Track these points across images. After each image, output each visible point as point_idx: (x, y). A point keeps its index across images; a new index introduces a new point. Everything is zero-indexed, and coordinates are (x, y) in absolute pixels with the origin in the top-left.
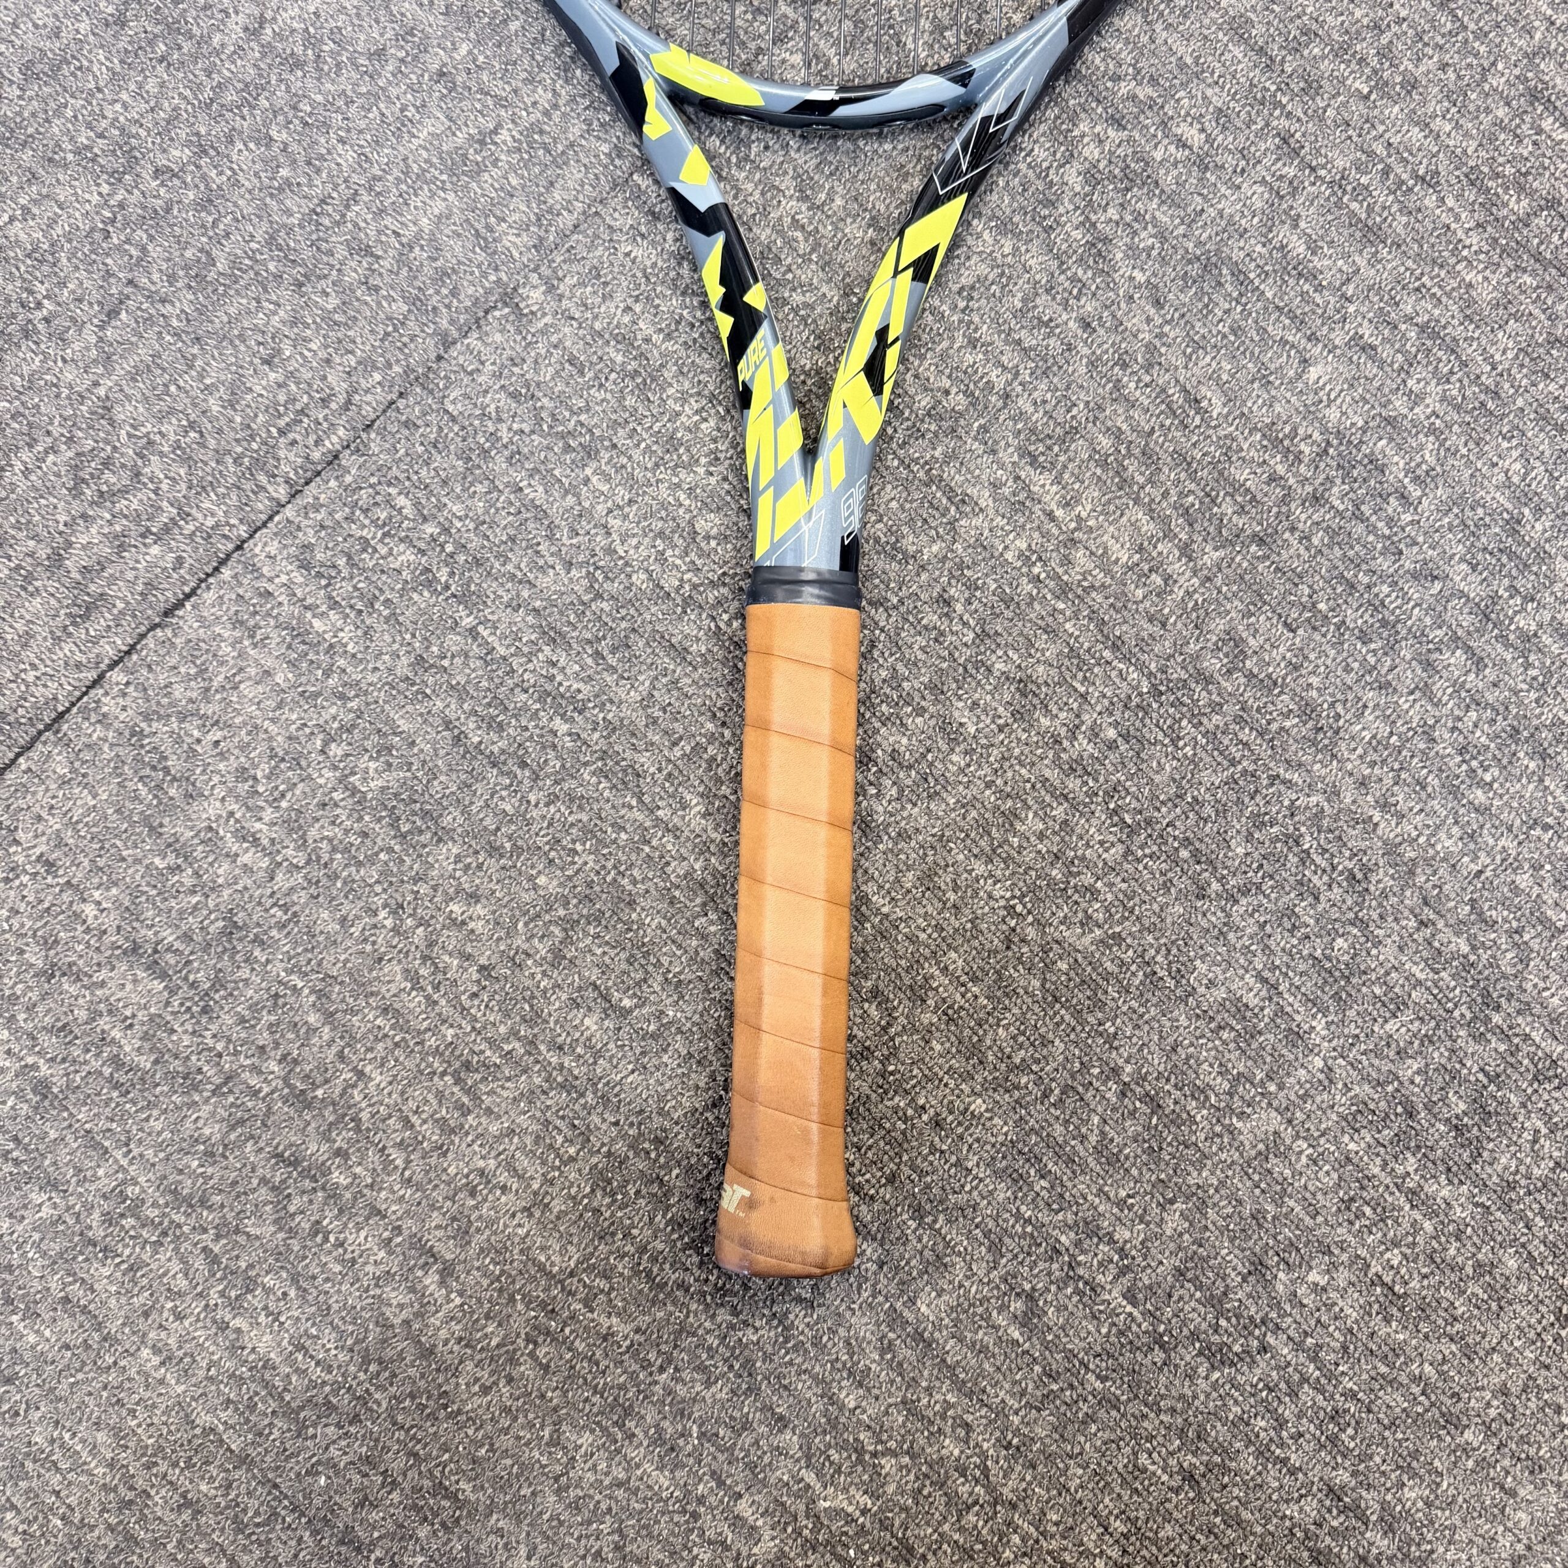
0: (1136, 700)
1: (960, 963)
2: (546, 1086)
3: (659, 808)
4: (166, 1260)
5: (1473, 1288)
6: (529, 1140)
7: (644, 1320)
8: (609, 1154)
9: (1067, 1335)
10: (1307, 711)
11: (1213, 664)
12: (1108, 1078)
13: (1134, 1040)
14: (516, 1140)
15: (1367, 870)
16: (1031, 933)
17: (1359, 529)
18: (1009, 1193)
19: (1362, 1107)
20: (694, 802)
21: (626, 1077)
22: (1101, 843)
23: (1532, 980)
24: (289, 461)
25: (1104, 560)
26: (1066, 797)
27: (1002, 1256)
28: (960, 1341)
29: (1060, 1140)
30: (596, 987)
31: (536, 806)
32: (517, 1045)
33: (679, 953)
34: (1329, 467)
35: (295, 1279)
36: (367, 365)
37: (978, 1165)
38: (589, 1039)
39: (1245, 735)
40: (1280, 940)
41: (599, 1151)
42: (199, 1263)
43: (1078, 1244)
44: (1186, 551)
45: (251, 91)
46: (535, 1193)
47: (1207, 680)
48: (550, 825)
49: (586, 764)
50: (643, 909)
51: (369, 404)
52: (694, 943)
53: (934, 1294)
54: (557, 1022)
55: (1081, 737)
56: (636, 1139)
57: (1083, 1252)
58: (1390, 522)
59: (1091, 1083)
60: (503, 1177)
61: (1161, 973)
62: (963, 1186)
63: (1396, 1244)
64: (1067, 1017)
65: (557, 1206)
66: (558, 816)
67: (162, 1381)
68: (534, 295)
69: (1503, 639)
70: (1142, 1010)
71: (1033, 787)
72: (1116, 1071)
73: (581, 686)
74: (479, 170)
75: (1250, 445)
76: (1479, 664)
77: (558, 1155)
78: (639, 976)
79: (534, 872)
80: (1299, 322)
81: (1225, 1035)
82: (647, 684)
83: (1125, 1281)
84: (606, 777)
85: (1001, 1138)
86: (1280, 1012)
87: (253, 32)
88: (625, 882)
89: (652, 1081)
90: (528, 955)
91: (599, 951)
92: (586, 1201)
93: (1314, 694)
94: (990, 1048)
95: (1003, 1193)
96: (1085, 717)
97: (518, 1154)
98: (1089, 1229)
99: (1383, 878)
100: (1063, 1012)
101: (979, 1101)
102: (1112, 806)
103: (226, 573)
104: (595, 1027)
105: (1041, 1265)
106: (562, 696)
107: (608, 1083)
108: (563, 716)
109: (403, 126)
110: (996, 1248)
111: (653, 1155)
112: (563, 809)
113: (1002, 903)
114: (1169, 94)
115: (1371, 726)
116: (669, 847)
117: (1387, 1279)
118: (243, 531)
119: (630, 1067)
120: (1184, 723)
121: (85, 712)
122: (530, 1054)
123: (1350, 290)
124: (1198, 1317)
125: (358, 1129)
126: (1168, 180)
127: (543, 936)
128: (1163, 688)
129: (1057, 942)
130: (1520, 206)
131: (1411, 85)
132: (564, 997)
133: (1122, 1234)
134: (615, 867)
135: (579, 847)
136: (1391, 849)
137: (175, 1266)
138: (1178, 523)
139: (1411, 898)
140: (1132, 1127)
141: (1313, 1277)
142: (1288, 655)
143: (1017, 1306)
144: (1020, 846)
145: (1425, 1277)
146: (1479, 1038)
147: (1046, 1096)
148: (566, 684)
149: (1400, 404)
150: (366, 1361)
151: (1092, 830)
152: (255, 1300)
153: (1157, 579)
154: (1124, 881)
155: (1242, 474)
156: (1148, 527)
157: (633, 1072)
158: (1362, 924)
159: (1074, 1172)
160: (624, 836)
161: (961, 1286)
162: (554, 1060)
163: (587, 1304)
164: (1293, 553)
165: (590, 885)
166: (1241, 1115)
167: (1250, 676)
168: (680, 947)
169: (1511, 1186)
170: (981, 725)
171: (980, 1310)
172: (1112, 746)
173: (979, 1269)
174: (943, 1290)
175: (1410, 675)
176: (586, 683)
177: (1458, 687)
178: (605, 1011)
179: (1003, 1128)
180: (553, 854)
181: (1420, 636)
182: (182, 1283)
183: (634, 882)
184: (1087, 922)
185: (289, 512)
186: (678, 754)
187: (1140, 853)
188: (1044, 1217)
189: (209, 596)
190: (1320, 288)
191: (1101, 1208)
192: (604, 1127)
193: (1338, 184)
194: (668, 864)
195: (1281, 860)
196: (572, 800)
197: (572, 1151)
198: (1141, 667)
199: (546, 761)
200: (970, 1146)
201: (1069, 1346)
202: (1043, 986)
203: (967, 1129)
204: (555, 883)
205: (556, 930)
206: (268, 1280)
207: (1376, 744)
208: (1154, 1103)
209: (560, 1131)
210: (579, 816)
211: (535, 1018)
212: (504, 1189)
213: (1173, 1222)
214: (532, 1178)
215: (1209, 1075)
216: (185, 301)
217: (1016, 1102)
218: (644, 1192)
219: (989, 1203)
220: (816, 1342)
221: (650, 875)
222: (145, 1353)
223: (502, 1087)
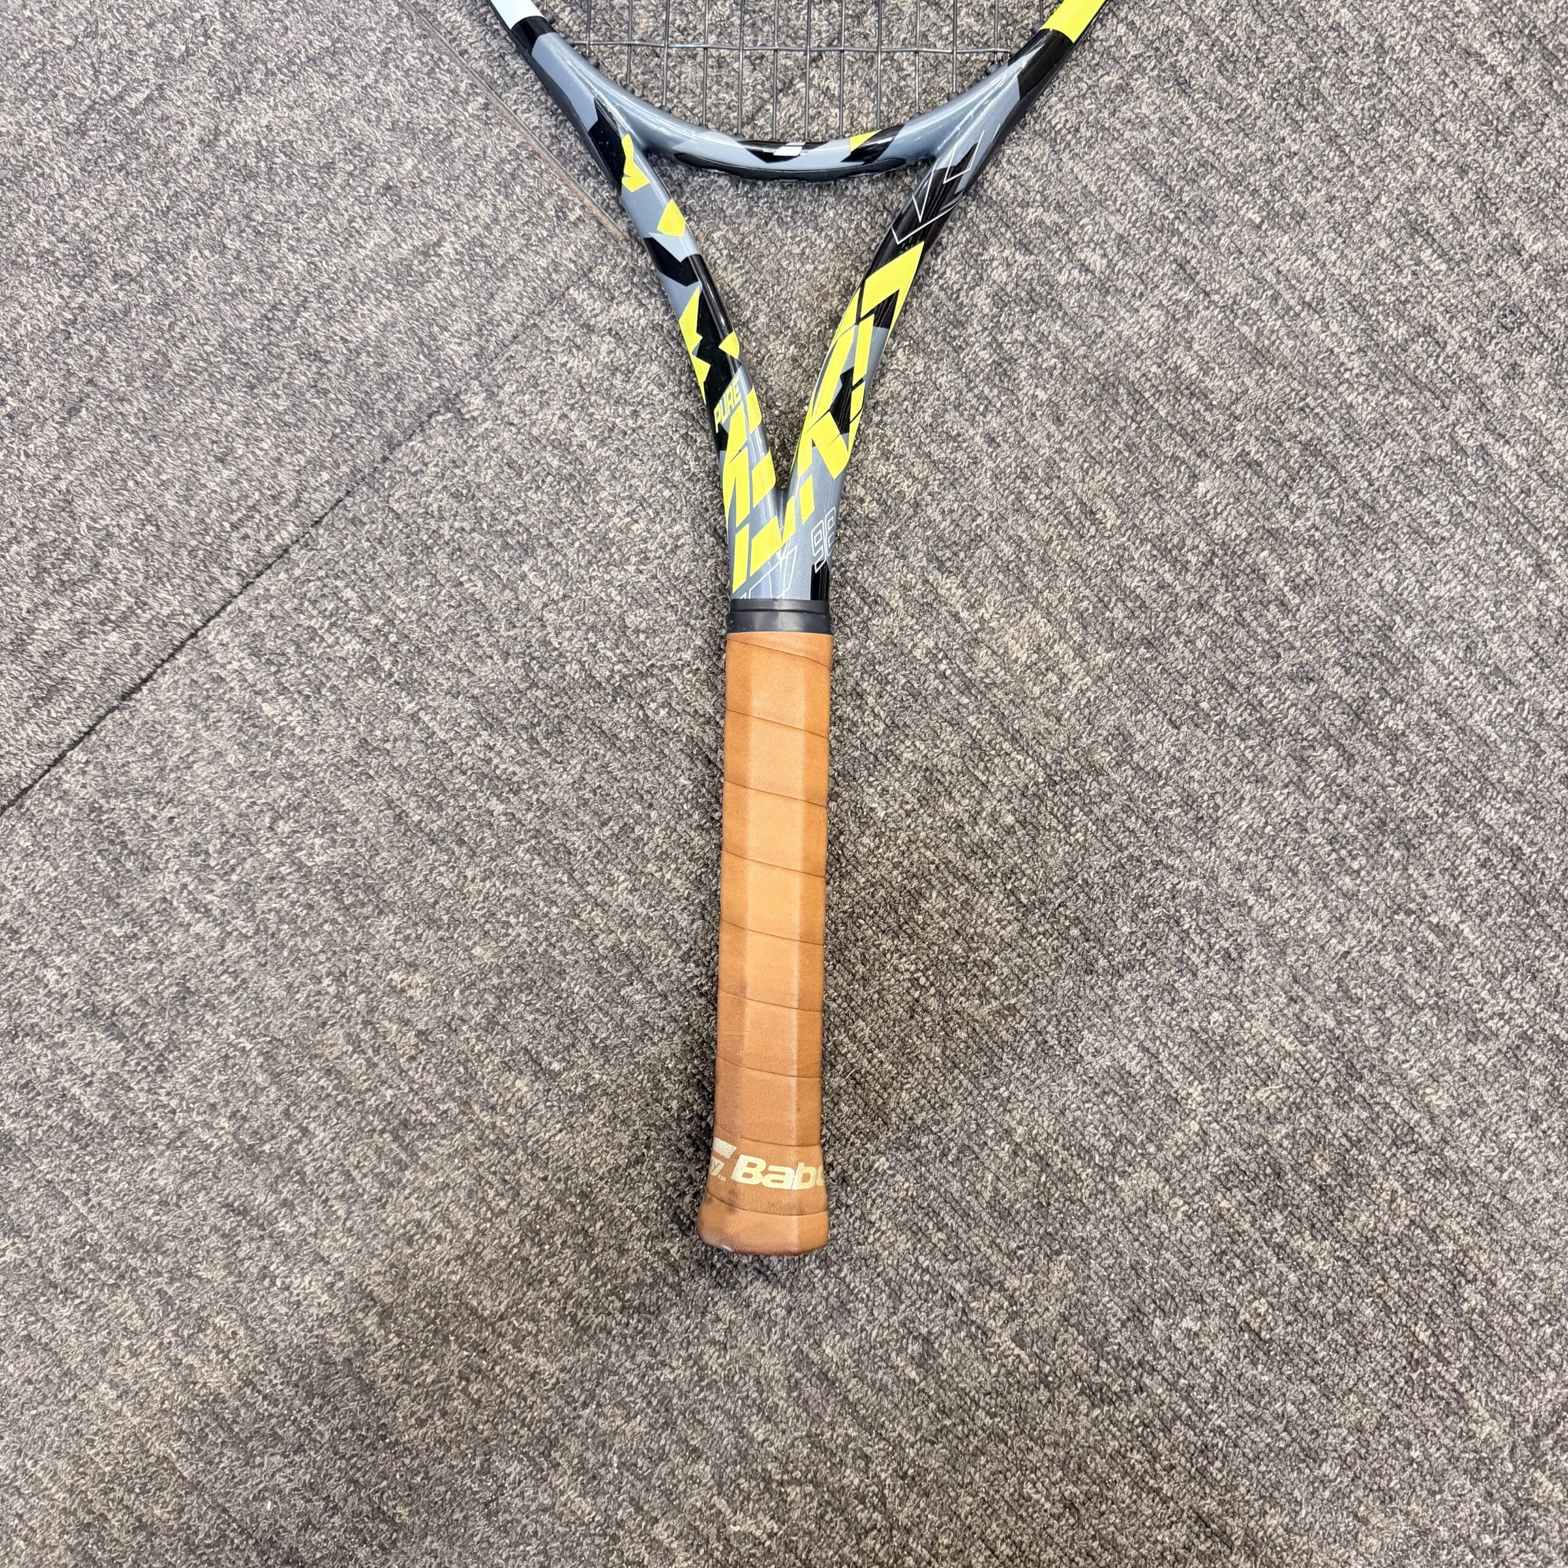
0: (1032, 789)
1: (867, 1031)
2: (479, 1143)
3: (588, 884)
4: (123, 1302)
5: (1334, 1335)
6: (462, 1194)
7: (568, 1360)
8: (538, 1207)
9: (960, 1375)
10: (1189, 802)
11: (1103, 757)
12: (1002, 1139)
13: (1026, 1103)
14: (450, 1193)
15: (1242, 950)
16: (933, 1003)
17: (1241, 634)
18: (909, 1245)
19: (1234, 1168)
20: (622, 878)
21: (554, 1135)
22: (999, 921)
23: (1393, 1054)
24: (241, 554)
25: (1004, 658)
26: (967, 878)
27: (902, 1303)
28: (862, 1380)
29: (957, 1195)
30: (527, 1051)
31: (473, 880)
32: (452, 1105)
33: (605, 1020)
34: (1213, 576)
35: (244, 1319)
36: (317, 464)
37: (880, 1219)
38: (520, 1100)
39: (1132, 823)
40: (1161, 1013)
41: (528, 1204)
42: (154, 1305)
43: (971, 1291)
44: (1080, 652)
45: (207, 201)
46: (468, 1243)
47: (1098, 772)
48: (486, 899)
49: (520, 842)
50: (572, 979)
51: (317, 502)
52: (620, 1010)
53: (838, 1337)
54: (489, 1084)
55: (981, 822)
56: (563, 1193)
57: (976, 1299)
58: (1270, 628)
59: (985, 1143)
60: (438, 1228)
61: (1052, 1042)
62: (866, 1238)
63: (1263, 1293)
64: (965, 1082)
65: (489, 1255)
66: (493, 890)
67: (118, 1414)
68: (476, 402)
69: (1373, 738)
70: (1034, 1076)
71: (937, 867)
72: (1009, 1132)
73: (517, 769)
74: (424, 280)
75: (1141, 554)
76: (1350, 760)
77: (489, 1208)
78: (568, 1041)
79: (470, 943)
80: (1190, 439)
81: (1109, 1100)
82: (579, 767)
83: (1014, 1326)
84: (539, 854)
85: (902, 1194)
86: (1160, 1078)
87: (207, 144)
88: (556, 953)
89: (578, 1140)
90: (463, 1021)
91: (530, 1018)
92: (515, 1250)
93: (1196, 786)
94: (893, 1110)
95: (903, 1244)
96: (986, 804)
97: (452, 1207)
98: (982, 1278)
99: (1256, 957)
100: (961, 1077)
101: (883, 1159)
102: (1009, 887)
103: (181, 659)
104: (526, 1089)
105: (937, 1311)
106: (499, 778)
107: (537, 1141)
108: (499, 797)
109: (351, 236)
110: (896, 1296)
111: (579, 1209)
112: (498, 884)
113: (907, 975)
114: (1074, 221)
115: (1248, 816)
116: (598, 921)
117: (1255, 1326)
118: (197, 620)
119: (558, 1126)
120: (1076, 811)
121: (47, 789)
122: (464, 1113)
123: (1238, 409)
124: (1080, 1358)
125: (302, 1182)
126: (1071, 303)
127: (478, 1003)
128: (1057, 779)
129: (957, 1012)
130: (1398, 332)
131: (1300, 216)
132: (497, 1060)
133: (1012, 1283)
134: (546, 939)
135: (512, 920)
136: (1264, 931)
137: (132, 1307)
138: (1073, 626)
139: (1282, 976)
140: (1022, 1184)
141: (1187, 1323)
142: (1173, 749)
143: (914, 1348)
144: (924, 923)
145: (1289, 1323)
146: (1344, 1106)
147: (944, 1154)
148: (502, 767)
149: (1282, 517)
150: (310, 1395)
151: (991, 909)
152: (207, 1338)
153: (1053, 678)
154: (1019, 956)
155: (1132, 582)
156: (1046, 629)
157: (561, 1131)
158: (1237, 999)
159: (969, 1225)
160: (555, 910)
161: (863, 1330)
162: (487, 1120)
163: (516, 1345)
164: (1179, 655)
165: (523, 955)
166: (1123, 1174)
167: (1137, 768)
168: (606, 1014)
169: (1370, 1242)
170: (890, 810)
171: (880, 1352)
172: (1010, 831)
173: (880, 1315)
174: (846, 1333)
175: (1285, 770)
176: (521, 766)
177: (1329, 781)
178: (535, 1073)
179: (905, 1185)
180: (488, 926)
181: (1295, 734)
182: (138, 1323)
183: (564, 953)
184: (985, 994)
185: (241, 602)
186: (607, 834)
187: (1034, 930)
188: (940, 1266)
189: (165, 681)
190: (1209, 407)
191: (993, 1259)
192: (533, 1182)
193: (1230, 308)
194: (596, 936)
195: (1163, 939)
196: (506, 876)
197: (503, 1204)
198: (1037, 758)
199: (482, 839)
200: (874, 1201)
201: (961, 1385)
202: (943, 1052)
203: (872, 1185)
204: (490, 953)
205: (490, 998)
206: (218, 1320)
207: (1253, 833)
208: (1042, 1161)
209: (492, 1186)
210: (513, 891)
211: (469, 1080)
212: (439, 1239)
213: (1059, 1272)
214: (465, 1229)
215: (1094, 1137)
216: (143, 401)
217: (917, 1160)
218: (570, 1242)
219: (890, 1254)
220: (729, 1381)
221: (580, 946)
222: (103, 1387)
223: (438, 1144)
